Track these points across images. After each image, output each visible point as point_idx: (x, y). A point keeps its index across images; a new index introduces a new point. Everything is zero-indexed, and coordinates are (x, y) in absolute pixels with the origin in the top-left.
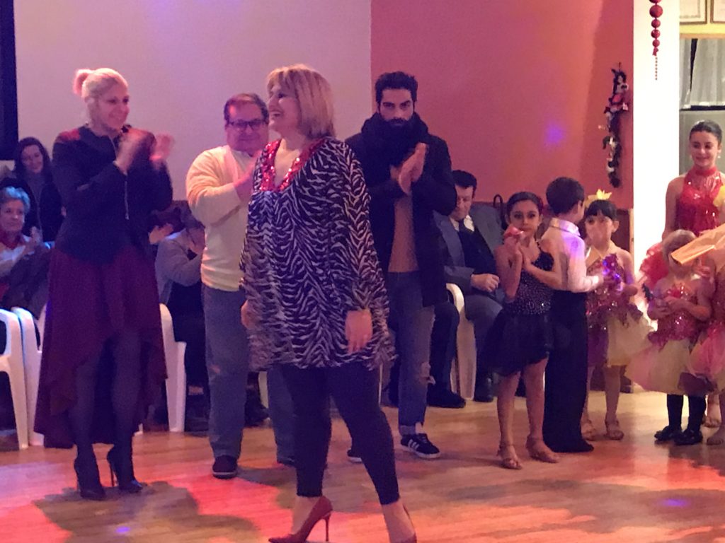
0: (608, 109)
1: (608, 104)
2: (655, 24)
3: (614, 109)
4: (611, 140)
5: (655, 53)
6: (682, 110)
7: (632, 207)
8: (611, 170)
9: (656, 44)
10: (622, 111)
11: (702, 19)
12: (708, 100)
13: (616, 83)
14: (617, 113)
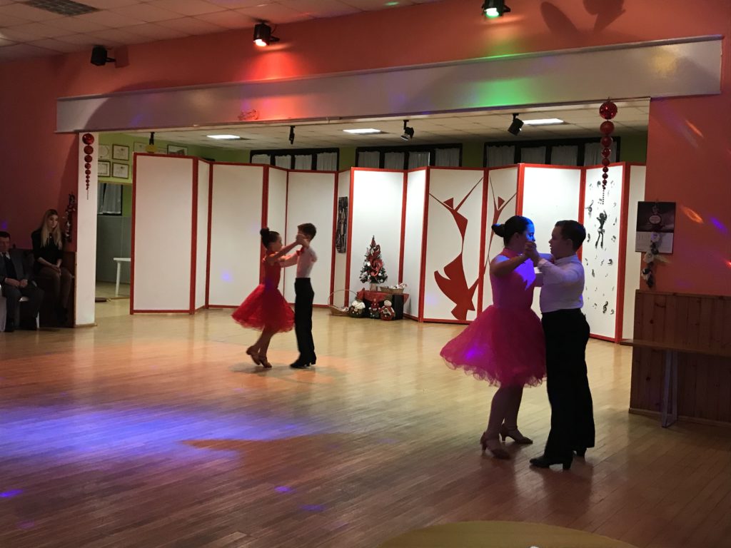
0: (66, 211)
1: (66, 208)
2: (88, 177)
3: (70, 210)
4: (68, 224)
5: (87, 189)
6: (98, 215)
7: (76, 250)
8: (68, 235)
9: (88, 185)
10: (73, 211)
11: (108, 175)
12: (111, 211)
13: (70, 200)
14: (70, 212)
